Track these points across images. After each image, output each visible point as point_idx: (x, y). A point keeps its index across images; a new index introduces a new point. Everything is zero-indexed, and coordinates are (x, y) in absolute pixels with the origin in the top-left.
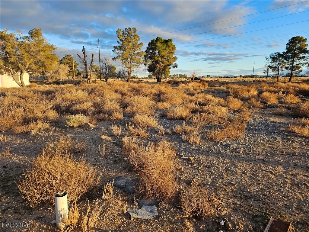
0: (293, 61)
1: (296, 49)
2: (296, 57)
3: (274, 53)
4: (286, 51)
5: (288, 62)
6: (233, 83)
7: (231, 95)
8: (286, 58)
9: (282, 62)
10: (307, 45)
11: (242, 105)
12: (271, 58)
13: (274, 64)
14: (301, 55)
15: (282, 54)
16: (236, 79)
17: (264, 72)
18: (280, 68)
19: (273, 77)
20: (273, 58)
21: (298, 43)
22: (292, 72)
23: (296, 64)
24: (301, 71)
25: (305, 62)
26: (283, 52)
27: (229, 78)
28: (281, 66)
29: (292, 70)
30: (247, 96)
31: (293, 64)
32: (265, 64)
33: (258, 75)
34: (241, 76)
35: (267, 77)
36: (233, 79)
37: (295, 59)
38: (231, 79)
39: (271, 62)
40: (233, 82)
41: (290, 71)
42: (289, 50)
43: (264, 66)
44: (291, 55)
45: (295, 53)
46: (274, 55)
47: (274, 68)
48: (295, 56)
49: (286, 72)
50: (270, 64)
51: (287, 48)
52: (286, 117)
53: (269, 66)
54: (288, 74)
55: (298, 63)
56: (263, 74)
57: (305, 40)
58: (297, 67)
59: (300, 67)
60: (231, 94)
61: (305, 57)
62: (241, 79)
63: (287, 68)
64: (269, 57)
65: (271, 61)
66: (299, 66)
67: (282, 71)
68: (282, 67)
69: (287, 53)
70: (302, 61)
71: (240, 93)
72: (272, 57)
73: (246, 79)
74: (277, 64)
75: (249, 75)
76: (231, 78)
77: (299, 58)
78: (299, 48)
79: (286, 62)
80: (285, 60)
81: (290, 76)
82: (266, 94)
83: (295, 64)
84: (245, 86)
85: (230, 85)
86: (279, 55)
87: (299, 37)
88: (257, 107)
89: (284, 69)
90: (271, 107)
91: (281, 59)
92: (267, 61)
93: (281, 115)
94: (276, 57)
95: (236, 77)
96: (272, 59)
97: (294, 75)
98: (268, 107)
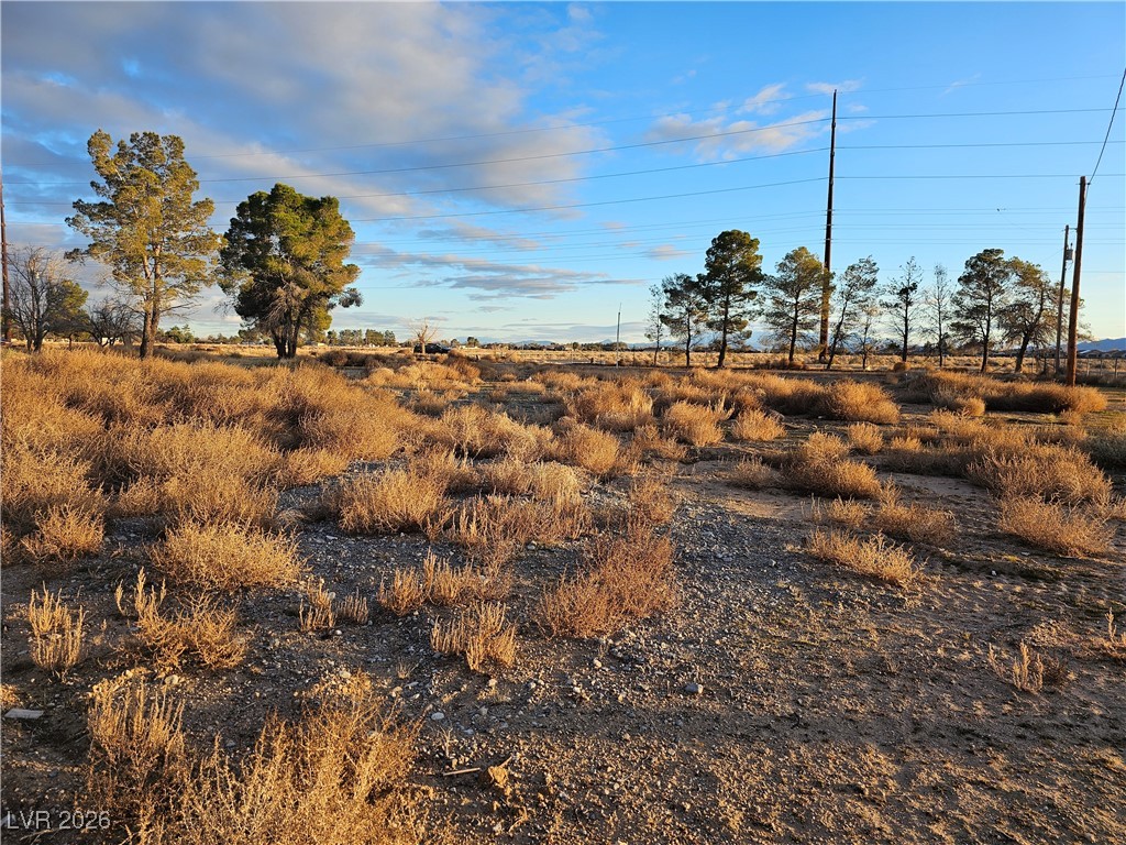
0: (727, 304)
1: (732, 267)
2: (735, 293)
3: (673, 277)
4: (705, 272)
5: (713, 307)
6: (561, 369)
7: (571, 415)
8: (708, 295)
9: (698, 304)
10: (761, 257)
11: (622, 453)
12: (666, 291)
13: (676, 312)
14: (746, 288)
15: (696, 280)
16: (562, 352)
17: (649, 336)
18: (692, 324)
19: (674, 351)
20: (671, 291)
21: (738, 250)
22: (724, 337)
23: (734, 313)
24: (749, 334)
25: (757, 308)
26: (699, 276)
27: (541, 349)
28: (695, 318)
29: (725, 333)
30: (624, 418)
31: (726, 313)
32: (650, 309)
33: (624, 344)
34: (575, 346)
35: (658, 349)
36: (555, 355)
37: (731, 298)
38: (548, 352)
39: (666, 304)
40: (559, 366)
41: (719, 335)
42: (715, 269)
43: (648, 317)
44: (720, 284)
45: (731, 280)
46: (675, 281)
47: (675, 324)
48: (730, 288)
49: (709, 336)
50: (664, 311)
51: (708, 265)
52: (771, 493)
53: (662, 317)
54: (715, 342)
55: (740, 311)
56: (647, 342)
57: (753, 244)
58: (736, 322)
59: (745, 324)
60: (571, 409)
61: (755, 293)
62: (579, 356)
63: (710, 325)
64: (662, 289)
65: (665, 301)
66: (743, 319)
67: (698, 332)
68: (696, 322)
69: (710, 278)
70: (749, 306)
71: (599, 406)
72: (669, 287)
73: (595, 355)
74: (684, 311)
75: (598, 342)
76: (545, 352)
77: (740, 295)
78: (742, 267)
79: (706, 307)
80: (704, 300)
81: (721, 347)
82: (681, 411)
83: (732, 312)
84: (600, 379)
85: (552, 376)
86: (689, 285)
87: (739, 233)
88: (670, 459)
89: (702, 326)
90: (709, 455)
91: (692, 295)
92: (654, 300)
93: (751, 487)
94: (679, 288)
95: (560, 348)
96: (669, 295)
97: (730, 346)
98: (702, 459)
